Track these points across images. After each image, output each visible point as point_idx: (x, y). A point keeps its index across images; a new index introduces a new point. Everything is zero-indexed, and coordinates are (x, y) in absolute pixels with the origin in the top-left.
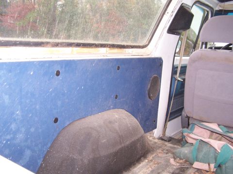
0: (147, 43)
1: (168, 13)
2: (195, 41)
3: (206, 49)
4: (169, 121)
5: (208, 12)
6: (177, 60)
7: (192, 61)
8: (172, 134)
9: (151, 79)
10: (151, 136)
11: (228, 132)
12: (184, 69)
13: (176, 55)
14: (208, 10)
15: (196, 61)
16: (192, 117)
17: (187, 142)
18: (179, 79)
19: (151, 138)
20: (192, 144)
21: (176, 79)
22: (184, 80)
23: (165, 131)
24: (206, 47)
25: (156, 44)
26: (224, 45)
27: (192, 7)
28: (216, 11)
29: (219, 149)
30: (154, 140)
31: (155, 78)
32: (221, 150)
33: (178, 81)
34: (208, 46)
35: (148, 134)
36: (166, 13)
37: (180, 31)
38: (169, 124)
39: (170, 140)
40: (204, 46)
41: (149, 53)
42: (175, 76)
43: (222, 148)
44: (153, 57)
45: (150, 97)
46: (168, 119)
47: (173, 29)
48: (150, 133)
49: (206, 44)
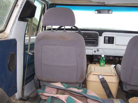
0: (4, 29)
1: (18, 6)
2: (37, 25)
3: (45, 31)
4: (26, 84)
5: (45, 5)
6: (26, 39)
7: (38, 40)
8: (29, 94)
9: (9, 56)
10: (14, 99)
11: (68, 87)
12: (32, 46)
13: (26, 36)
14: (45, 3)
15: (41, 39)
16: (42, 80)
17: (42, 99)
18: (30, 53)
19: (14, 101)
20: (45, 100)
21: (27, 54)
22: (33, 53)
23: (24, 92)
24: (45, 30)
25: (11, 29)
26: (57, 27)
27: (34, 1)
28: (50, 4)
29: (65, 101)
30: (17, 102)
31: (12, 54)
32: (67, 101)
33: (29, 55)
34: (47, 28)
35: (11, 98)
36: (17, 6)
37: (27, 19)
38: (25, 87)
39: (28, 99)
40: (44, 29)
41: (6, 37)
42: (27, 52)
43: (67, 99)
44: (9, 39)
45: (10, 70)
46: (25, 83)
47: (22, 18)
48: (13, 97)
49: (45, 27)
